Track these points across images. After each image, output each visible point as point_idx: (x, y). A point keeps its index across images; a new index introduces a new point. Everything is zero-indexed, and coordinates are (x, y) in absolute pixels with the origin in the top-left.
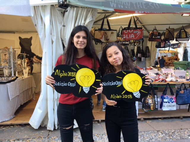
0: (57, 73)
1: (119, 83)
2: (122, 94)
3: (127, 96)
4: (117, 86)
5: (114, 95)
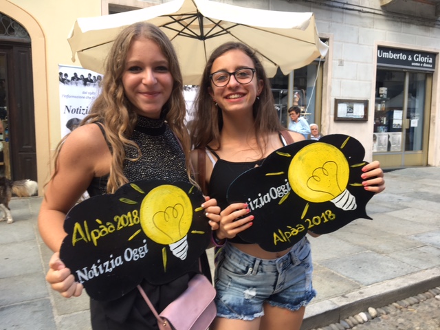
0: (78, 235)
1: (282, 191)
2: (302, 218)
3: (318, 217)
4: (280, 203)
5: (280, 231)
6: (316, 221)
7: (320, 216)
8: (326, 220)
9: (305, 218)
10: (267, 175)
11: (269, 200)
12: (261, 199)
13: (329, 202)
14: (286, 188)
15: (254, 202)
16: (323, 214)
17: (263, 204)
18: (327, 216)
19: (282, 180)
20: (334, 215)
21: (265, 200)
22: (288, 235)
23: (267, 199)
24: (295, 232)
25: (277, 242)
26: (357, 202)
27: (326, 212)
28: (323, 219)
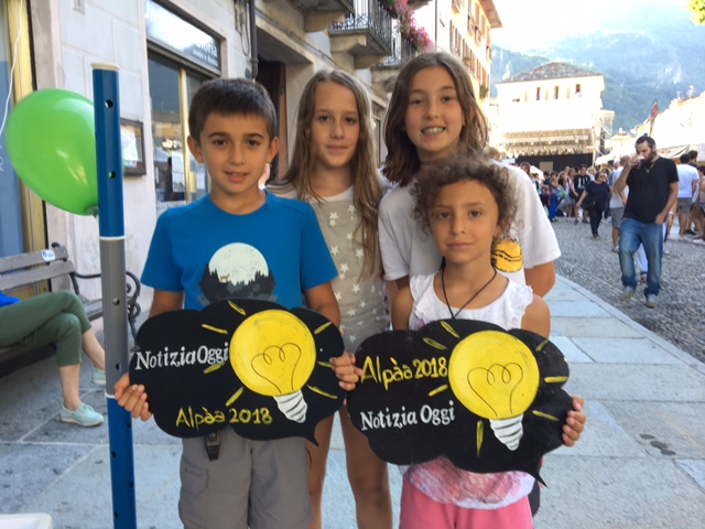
1: (215, 356)
2: (228, 404)
3: (249, 412)
4: (206, 371)
5: (190, 410)
6: (243, 416)
7: (252, 411)
8: (258, 421)
9: (232, 406)
10: (204, 326)
11: (193, 361)
12: (182, 355)
13: (271, 398)
14: (222, 355)
15: (171, 355)
16: (257, 411)
17: (183, 363)
18: (261, 416)
19: (222, 342)
20: (270, 418)
21: (187, 358)
22: (199, 419)
23: (190, 358)
24: (210, 419)
25: (180, 424)
26: (307, 414)
27: (262, 410)
28: (254, 418)
